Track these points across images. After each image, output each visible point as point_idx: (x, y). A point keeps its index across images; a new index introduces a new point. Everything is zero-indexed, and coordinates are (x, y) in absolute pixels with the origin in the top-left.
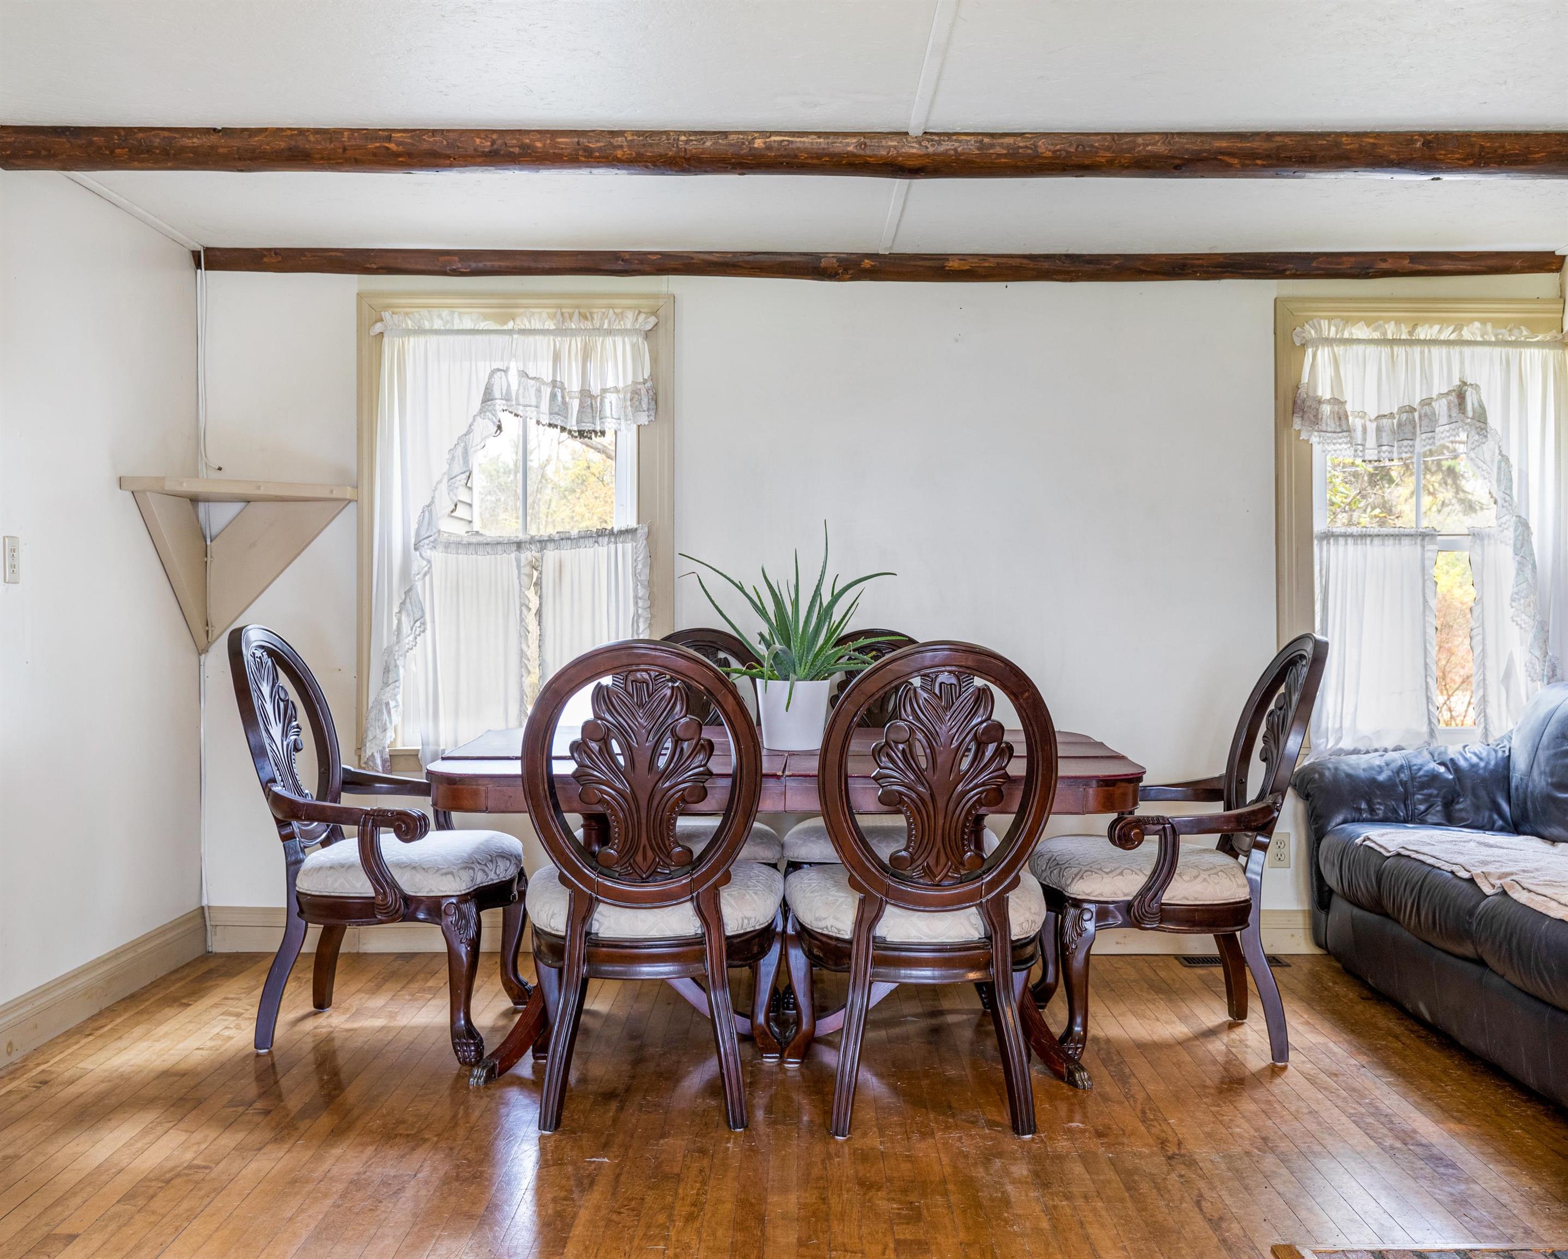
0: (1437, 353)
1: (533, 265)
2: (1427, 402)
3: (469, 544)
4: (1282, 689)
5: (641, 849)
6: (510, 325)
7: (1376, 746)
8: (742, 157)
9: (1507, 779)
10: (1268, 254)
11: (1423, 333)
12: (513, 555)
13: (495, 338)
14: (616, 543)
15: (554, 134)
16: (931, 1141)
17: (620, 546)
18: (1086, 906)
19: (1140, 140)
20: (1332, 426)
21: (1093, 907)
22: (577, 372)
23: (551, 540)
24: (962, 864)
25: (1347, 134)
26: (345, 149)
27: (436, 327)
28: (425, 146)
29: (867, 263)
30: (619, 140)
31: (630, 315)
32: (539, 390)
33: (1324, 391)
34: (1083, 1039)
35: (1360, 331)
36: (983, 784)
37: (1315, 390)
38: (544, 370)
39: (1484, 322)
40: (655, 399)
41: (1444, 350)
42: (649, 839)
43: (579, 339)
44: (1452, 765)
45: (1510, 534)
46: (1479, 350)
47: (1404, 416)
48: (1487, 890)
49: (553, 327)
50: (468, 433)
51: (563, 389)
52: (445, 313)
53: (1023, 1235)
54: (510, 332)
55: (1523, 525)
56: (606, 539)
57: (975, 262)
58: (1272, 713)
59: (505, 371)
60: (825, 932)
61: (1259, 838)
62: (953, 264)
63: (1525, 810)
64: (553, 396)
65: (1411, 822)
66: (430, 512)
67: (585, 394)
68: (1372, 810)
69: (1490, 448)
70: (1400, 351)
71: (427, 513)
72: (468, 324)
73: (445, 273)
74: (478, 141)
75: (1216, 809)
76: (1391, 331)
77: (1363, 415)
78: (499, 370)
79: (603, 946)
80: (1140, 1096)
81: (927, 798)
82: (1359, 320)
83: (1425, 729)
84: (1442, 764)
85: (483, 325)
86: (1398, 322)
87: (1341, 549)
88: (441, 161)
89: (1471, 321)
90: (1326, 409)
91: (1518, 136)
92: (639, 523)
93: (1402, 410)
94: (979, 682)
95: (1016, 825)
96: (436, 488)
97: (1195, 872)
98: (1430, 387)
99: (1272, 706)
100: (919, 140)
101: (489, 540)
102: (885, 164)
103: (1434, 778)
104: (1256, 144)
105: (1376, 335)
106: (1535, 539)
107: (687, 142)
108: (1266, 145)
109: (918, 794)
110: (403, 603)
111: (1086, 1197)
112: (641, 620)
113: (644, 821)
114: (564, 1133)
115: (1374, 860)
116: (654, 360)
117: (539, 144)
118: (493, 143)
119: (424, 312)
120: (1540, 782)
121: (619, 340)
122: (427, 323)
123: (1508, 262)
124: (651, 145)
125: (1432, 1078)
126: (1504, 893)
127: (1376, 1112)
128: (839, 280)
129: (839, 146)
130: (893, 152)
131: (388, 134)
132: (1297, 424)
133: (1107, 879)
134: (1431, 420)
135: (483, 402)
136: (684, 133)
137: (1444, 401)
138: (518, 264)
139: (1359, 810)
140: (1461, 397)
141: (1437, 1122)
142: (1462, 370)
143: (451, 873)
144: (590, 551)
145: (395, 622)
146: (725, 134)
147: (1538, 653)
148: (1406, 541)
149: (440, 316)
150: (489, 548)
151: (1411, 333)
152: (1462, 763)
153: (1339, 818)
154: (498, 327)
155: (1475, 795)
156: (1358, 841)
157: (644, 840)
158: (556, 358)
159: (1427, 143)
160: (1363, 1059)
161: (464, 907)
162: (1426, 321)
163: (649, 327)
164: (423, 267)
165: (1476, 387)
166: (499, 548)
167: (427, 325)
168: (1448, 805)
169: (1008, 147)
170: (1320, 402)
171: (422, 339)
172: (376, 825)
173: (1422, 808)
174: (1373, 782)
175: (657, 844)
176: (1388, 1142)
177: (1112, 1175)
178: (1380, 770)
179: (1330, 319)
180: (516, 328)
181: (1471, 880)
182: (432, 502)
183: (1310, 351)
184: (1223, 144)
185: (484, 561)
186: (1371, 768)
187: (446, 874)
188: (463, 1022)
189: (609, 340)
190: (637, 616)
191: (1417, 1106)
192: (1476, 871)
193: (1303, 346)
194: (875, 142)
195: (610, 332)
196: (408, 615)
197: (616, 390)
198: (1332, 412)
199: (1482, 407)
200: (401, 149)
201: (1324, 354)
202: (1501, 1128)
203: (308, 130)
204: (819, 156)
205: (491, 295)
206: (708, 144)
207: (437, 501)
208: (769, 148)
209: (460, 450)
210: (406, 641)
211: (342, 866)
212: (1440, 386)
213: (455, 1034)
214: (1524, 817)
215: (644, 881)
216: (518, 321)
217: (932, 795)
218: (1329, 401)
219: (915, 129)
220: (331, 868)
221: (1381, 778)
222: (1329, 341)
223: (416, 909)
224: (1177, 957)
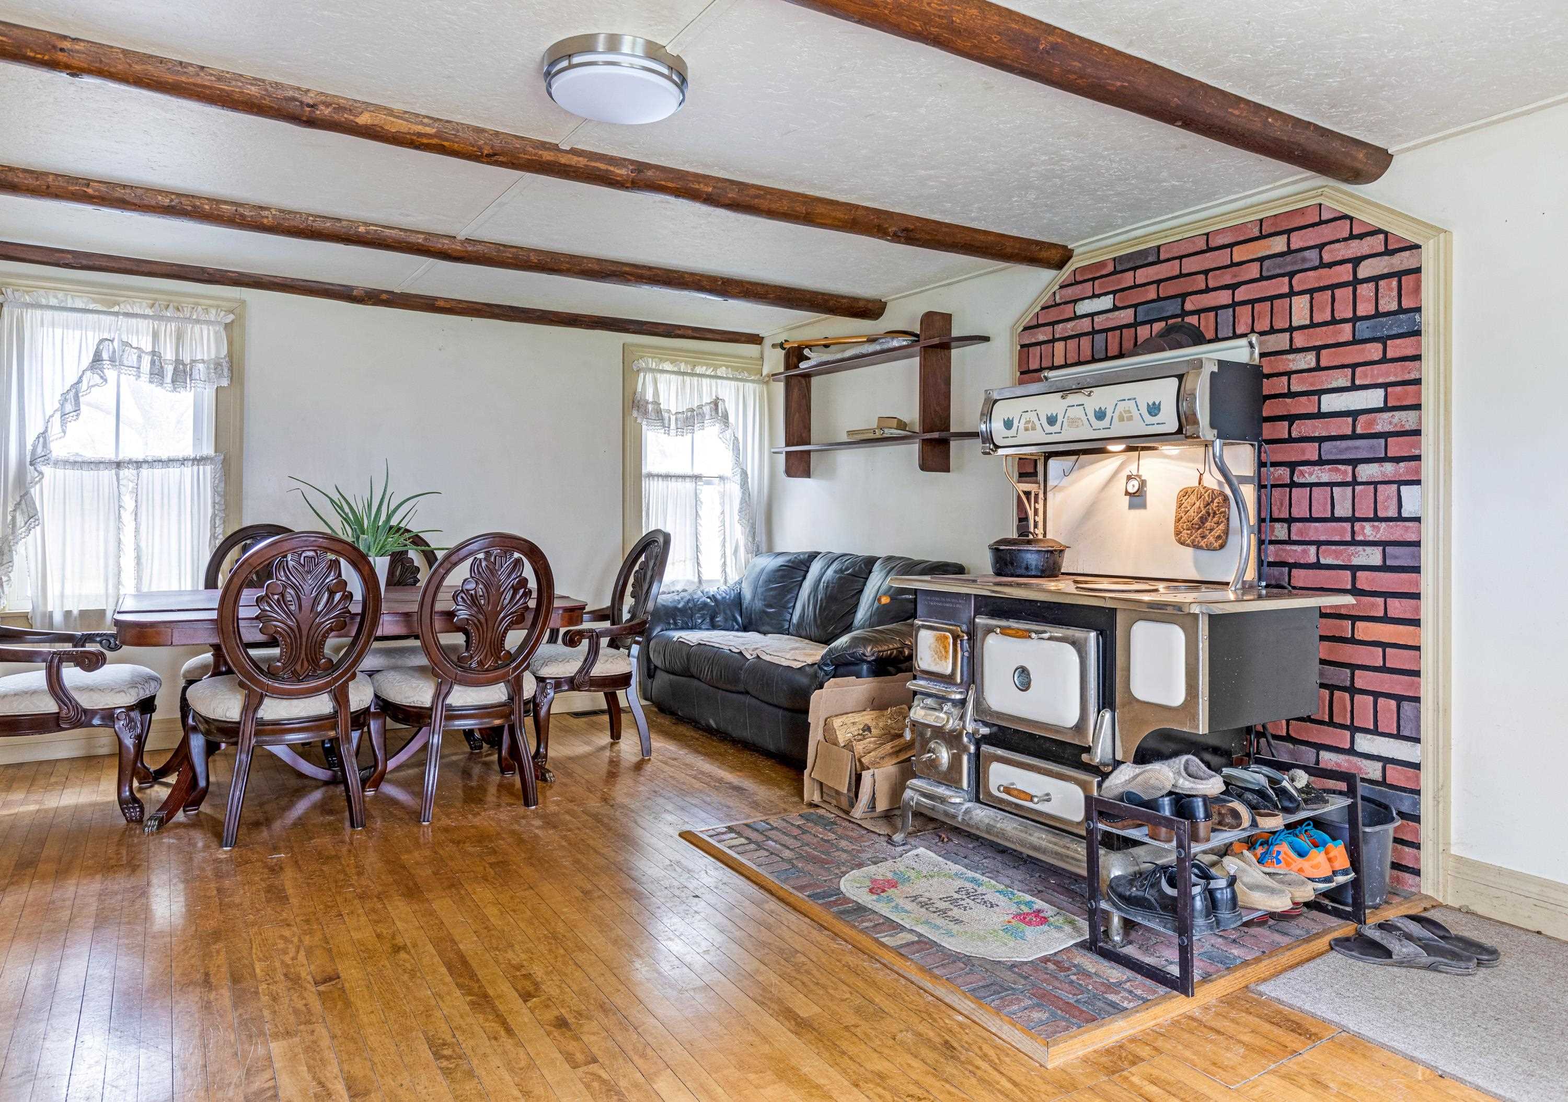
0: (705, 381)
1: (135, 268)
2: (700, 407)
3: (76, 462)
4: (643, 558)
5: (300, 662)
6: (116, 309)
7: (673, 589)
8: (350, 235)
9: (740, 604)
10: (621, 319)
11: (698, 370)
12: (113, 471)
13: (102, 317)
14: (198, 465)
15: (219, 202)
16: (479, 817)
17: (201, 467)
18: (548, 681)
19: (585, 261)
20: (653, 416)
21: (553, 681)
22: (171, 348)
23: (146, 462)
24: (500, 658)
25: (687, 273)
26: (48, 187)
27: (51, 304)
28: (117, 195)
29: (384, 296)
30: (266, 213)
31: (213, 311)
32: (140, 357)
33: (649, 397)
34: (546, 756)
35: (667, 366)
36: (515, 612)
37: (645, 396)
38: (146, 344)
39: (727, 367)
40: (231, 369)
41: (708, 380)
42: (306, 655)
43: (173, 325)
44: (713, 598)
45: (738, 478)
46: (725, 382)
47: (689, 414)
48: (749, 657)
49: (151, 314)
50: (78, 383)
51: (160, 357)
52: (60, 295)
53: (555, 849)
54: (116, 314)
55: (744, 473)
56: (190, 463)
57: (454, 304)
58: (636, 572)
59: (112, 341)
60: (412, 704)
61: (637, 638)
62: (441, 304)
63: (751, 619)
64: (153, 363)
65: (695, 628)
66: (45, 438)
67: (178, 362)
68: (675, 623)
69: (728, 433)
70: (687, 379)
71: (41, 439)
72: (79, 304)
73: (57, 265)
74: (160, 198)
75: (607, 624)
76: (683, 368)
77: (669, 411)
78: (107, 340)
79: (268, 725)
80: (583, 781)
81: (483, 620)
82: (667, 360)
83: (696, 580)
84: (708, 597)
85: (91, 306)
86: (686, 363)
87: (656, 483)
88: (129, 207)
89: (721, 366)
90: (650, 407)
91: (763, 285)
92: (216, 452)
93: (688, 410)
94: (516, 555)
95: (528, 637)
96: (48, 421)
97: (606, 658)
98: (701, 397)
99: (636, 568)
100: (462, 242)
101: (85, 459)
102: (440, 253)
103: (705, 605)
104: (644, 272)
105: (676, 369)
106: (749, 480)
107: (313, 221)
108: (648, 273)
109: (479, 621)
110: (19, 504)
111: (579, 829)
112: (218, 518)
113: (304, 643)
114: (240, 847)
115: (685, 648)
116: (230, 343)
117: (207, 207)
118: (172, 200)
119: (42, 292)
120: (759, 605)
121: (205, 327)
122: (43, 300)
123: (737, 337)
124: (288, 219)
125: (720, 754)
126: (758, 657)
127: (702, 773)
128: (364, 304)
129: (413, 238)
130: (446, 247)
131: (88, 182)
132: (635, 414)
133: (561, 665)
134: (702, 415)
135: (93, 361)
136: (312, 216)
137: (708, 407)
138: (122, 266)
139: (669, 624)
140: (716, 405)
141: (731, 773)
142: (717, 391)
143: (123, 691)
144: (177, 470)
145: (9, 518)
146: (339, 220)
147: (750, 539)
148: (688, 480)
149: (56, 297)
150: (92, 466)
151: (692, 370)
152: (719, 597)
153: (659, 629)
154: (105, 309)
155: (725, 613)
156: (675, 639)
157: (303, 655)
158: (155, 335)
159: (723, 283)
160: (686, 751)
161: (132, 714)
162: (699, 364)
163: (228, 321)
164: (40, 259)
165: (723, 401)
166: (102, 466)
167: (44, 302)
168: (712, 619)
169: (513, 254)
170: (647, 403)
171: (38, 313)
172: (61, 661)
173: (700, 621)
174: (676, 608)
175: (312, 658)
176: (713, 784)
177: (586, 817)
178: (679, 602)
179: (653, 358)
180: (121, 311)
181: (741, 653)
182: (46, 431)
183: (642, 375)
184: (627, 269)
185: (88, 475)
186: (674, 601)
187: (119, 692)
188: (128, 793)
189: (197, 328)
190: (214, 516)
191: (719, 767)
192: (742, 648)
193: (638, 371)
194: (435, 239)
195: (198, 321)
196: (23, 513)
197: (203, 361)
198: (653, 409)
199: (726, 411)
200: (97, 193)
201: (649, 377)
202: (759, 771)
203: (18, 169)
204: (400, 242)
205: (102, 285)
206: (328, 224)
207: (49, 429)
208: (368, 232)
209: (72, 394)
210: (20, 532)
211: (26, 693)
212: (707, 399)
213: (121, 801)
214: (750, 623)
215: (300, 681)
216: (122, 306)
217: (486, 620)
218: (652, 403)
219: (461, 236)
220: (15, 695)
221: (680, 606)
222: (652, 370)
223: (92, 718)
224: (568, 714)
